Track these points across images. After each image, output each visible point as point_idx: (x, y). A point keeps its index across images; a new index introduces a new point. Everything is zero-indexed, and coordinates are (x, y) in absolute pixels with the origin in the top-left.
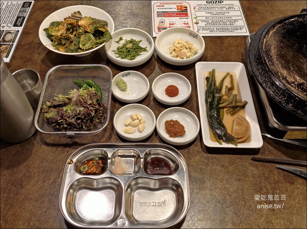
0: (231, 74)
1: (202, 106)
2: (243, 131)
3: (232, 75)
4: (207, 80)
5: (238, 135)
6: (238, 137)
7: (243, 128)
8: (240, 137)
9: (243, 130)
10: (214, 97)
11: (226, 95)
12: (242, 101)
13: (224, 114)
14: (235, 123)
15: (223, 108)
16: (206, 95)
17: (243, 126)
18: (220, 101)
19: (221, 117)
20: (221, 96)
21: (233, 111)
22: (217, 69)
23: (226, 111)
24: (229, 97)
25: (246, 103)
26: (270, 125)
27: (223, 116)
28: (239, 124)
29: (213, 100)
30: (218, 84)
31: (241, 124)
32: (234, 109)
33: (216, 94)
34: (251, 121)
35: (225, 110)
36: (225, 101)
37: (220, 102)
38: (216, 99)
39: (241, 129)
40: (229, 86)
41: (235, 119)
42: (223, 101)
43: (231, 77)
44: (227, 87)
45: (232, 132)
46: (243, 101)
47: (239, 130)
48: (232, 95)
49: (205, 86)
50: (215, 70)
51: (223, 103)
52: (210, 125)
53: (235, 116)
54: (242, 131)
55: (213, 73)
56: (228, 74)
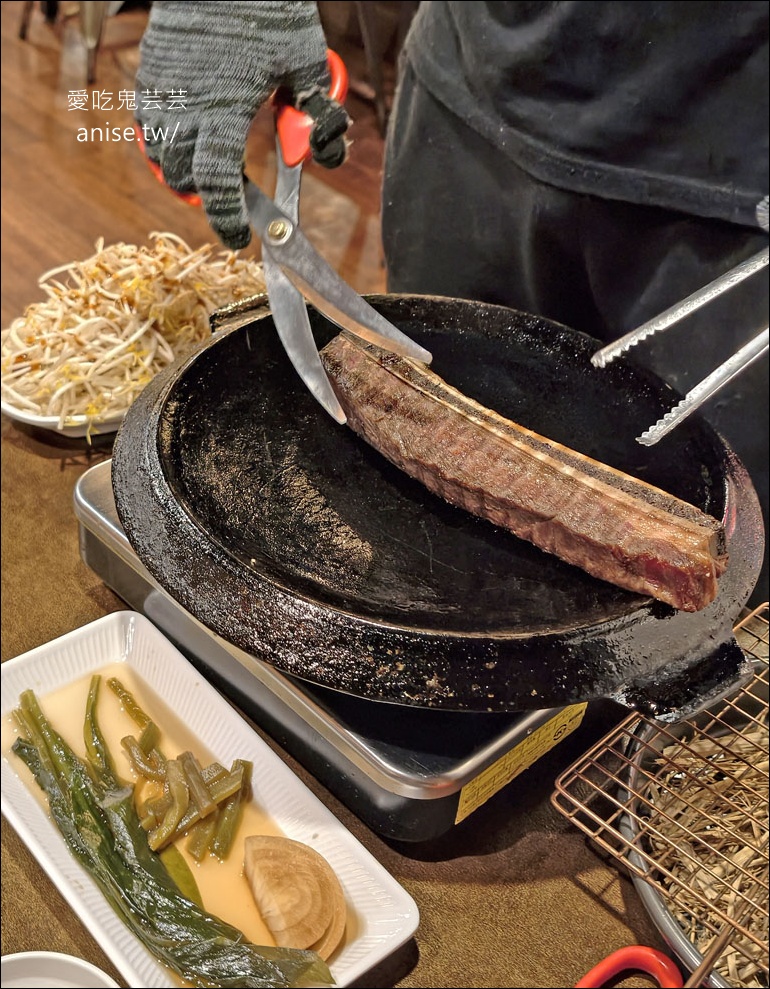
0: (107, 675)
1: (78, 889)
2: (314, 903)
3: (114, 680)
4: (23, 757)
5: (309, 931)
6: (311, 943)
7: (306, 889)
8: (319, 936)
9: (314, 895)
10: (102, 819)
11: (146, 777)
12: (225, 772)
13: (187, 870)
14: (259, 883)
15: (169, 844)
16: (61, 828)
17: (298, 878)
18: (139, 821)
19: (185, 893)
20: (130, 798)
21: (215, 835)
22: (38, 684)
23: (191, 847)
24: (162, 780)
25: (246, 768)
26: (383, 802)
27: (190, 881)
28: (280, 879)
29: (110, 836)
30: (79, 747)
31: (288, 875)
32: (218, 823)
33: (102, 799)
34: (313, 832)
35: (182, 846)
36: (162, 809)
37: (144, 823)
38: (119, 823)
39: (303, 898)
40: (136, 733)
41: (251, 868)
42: (151, 814)
43: (116, 687)
44: (127, 742)
45: (273, 934)
46: (229, 767)
47: (296, 907)
48: (171, 766)
49: (32, 792)
50: (36, 692)
51: (158, 822)
52: (164, 961)
53: (239, 851)
54: (310, 902)
55: (31, 713)
56: (96, 683)
